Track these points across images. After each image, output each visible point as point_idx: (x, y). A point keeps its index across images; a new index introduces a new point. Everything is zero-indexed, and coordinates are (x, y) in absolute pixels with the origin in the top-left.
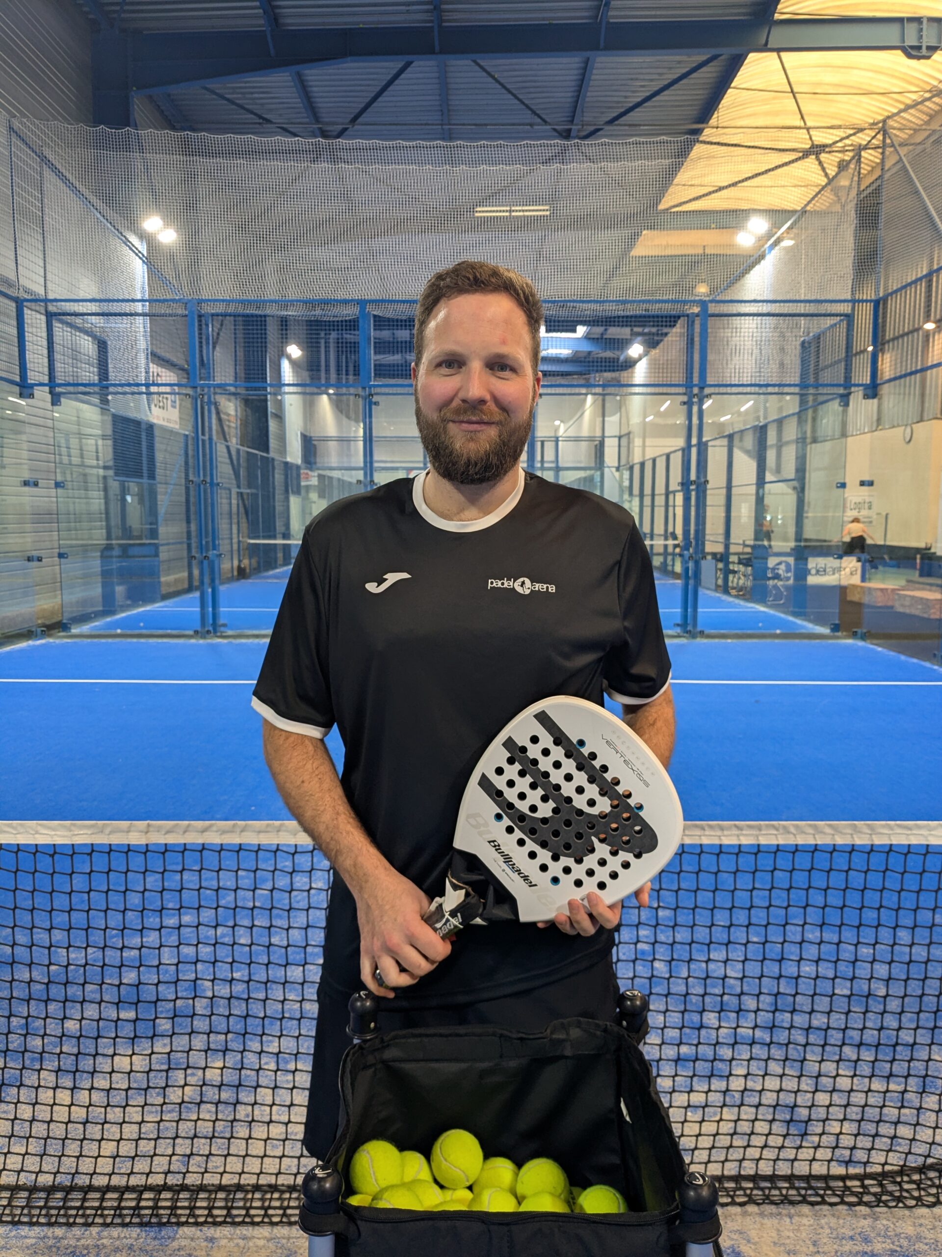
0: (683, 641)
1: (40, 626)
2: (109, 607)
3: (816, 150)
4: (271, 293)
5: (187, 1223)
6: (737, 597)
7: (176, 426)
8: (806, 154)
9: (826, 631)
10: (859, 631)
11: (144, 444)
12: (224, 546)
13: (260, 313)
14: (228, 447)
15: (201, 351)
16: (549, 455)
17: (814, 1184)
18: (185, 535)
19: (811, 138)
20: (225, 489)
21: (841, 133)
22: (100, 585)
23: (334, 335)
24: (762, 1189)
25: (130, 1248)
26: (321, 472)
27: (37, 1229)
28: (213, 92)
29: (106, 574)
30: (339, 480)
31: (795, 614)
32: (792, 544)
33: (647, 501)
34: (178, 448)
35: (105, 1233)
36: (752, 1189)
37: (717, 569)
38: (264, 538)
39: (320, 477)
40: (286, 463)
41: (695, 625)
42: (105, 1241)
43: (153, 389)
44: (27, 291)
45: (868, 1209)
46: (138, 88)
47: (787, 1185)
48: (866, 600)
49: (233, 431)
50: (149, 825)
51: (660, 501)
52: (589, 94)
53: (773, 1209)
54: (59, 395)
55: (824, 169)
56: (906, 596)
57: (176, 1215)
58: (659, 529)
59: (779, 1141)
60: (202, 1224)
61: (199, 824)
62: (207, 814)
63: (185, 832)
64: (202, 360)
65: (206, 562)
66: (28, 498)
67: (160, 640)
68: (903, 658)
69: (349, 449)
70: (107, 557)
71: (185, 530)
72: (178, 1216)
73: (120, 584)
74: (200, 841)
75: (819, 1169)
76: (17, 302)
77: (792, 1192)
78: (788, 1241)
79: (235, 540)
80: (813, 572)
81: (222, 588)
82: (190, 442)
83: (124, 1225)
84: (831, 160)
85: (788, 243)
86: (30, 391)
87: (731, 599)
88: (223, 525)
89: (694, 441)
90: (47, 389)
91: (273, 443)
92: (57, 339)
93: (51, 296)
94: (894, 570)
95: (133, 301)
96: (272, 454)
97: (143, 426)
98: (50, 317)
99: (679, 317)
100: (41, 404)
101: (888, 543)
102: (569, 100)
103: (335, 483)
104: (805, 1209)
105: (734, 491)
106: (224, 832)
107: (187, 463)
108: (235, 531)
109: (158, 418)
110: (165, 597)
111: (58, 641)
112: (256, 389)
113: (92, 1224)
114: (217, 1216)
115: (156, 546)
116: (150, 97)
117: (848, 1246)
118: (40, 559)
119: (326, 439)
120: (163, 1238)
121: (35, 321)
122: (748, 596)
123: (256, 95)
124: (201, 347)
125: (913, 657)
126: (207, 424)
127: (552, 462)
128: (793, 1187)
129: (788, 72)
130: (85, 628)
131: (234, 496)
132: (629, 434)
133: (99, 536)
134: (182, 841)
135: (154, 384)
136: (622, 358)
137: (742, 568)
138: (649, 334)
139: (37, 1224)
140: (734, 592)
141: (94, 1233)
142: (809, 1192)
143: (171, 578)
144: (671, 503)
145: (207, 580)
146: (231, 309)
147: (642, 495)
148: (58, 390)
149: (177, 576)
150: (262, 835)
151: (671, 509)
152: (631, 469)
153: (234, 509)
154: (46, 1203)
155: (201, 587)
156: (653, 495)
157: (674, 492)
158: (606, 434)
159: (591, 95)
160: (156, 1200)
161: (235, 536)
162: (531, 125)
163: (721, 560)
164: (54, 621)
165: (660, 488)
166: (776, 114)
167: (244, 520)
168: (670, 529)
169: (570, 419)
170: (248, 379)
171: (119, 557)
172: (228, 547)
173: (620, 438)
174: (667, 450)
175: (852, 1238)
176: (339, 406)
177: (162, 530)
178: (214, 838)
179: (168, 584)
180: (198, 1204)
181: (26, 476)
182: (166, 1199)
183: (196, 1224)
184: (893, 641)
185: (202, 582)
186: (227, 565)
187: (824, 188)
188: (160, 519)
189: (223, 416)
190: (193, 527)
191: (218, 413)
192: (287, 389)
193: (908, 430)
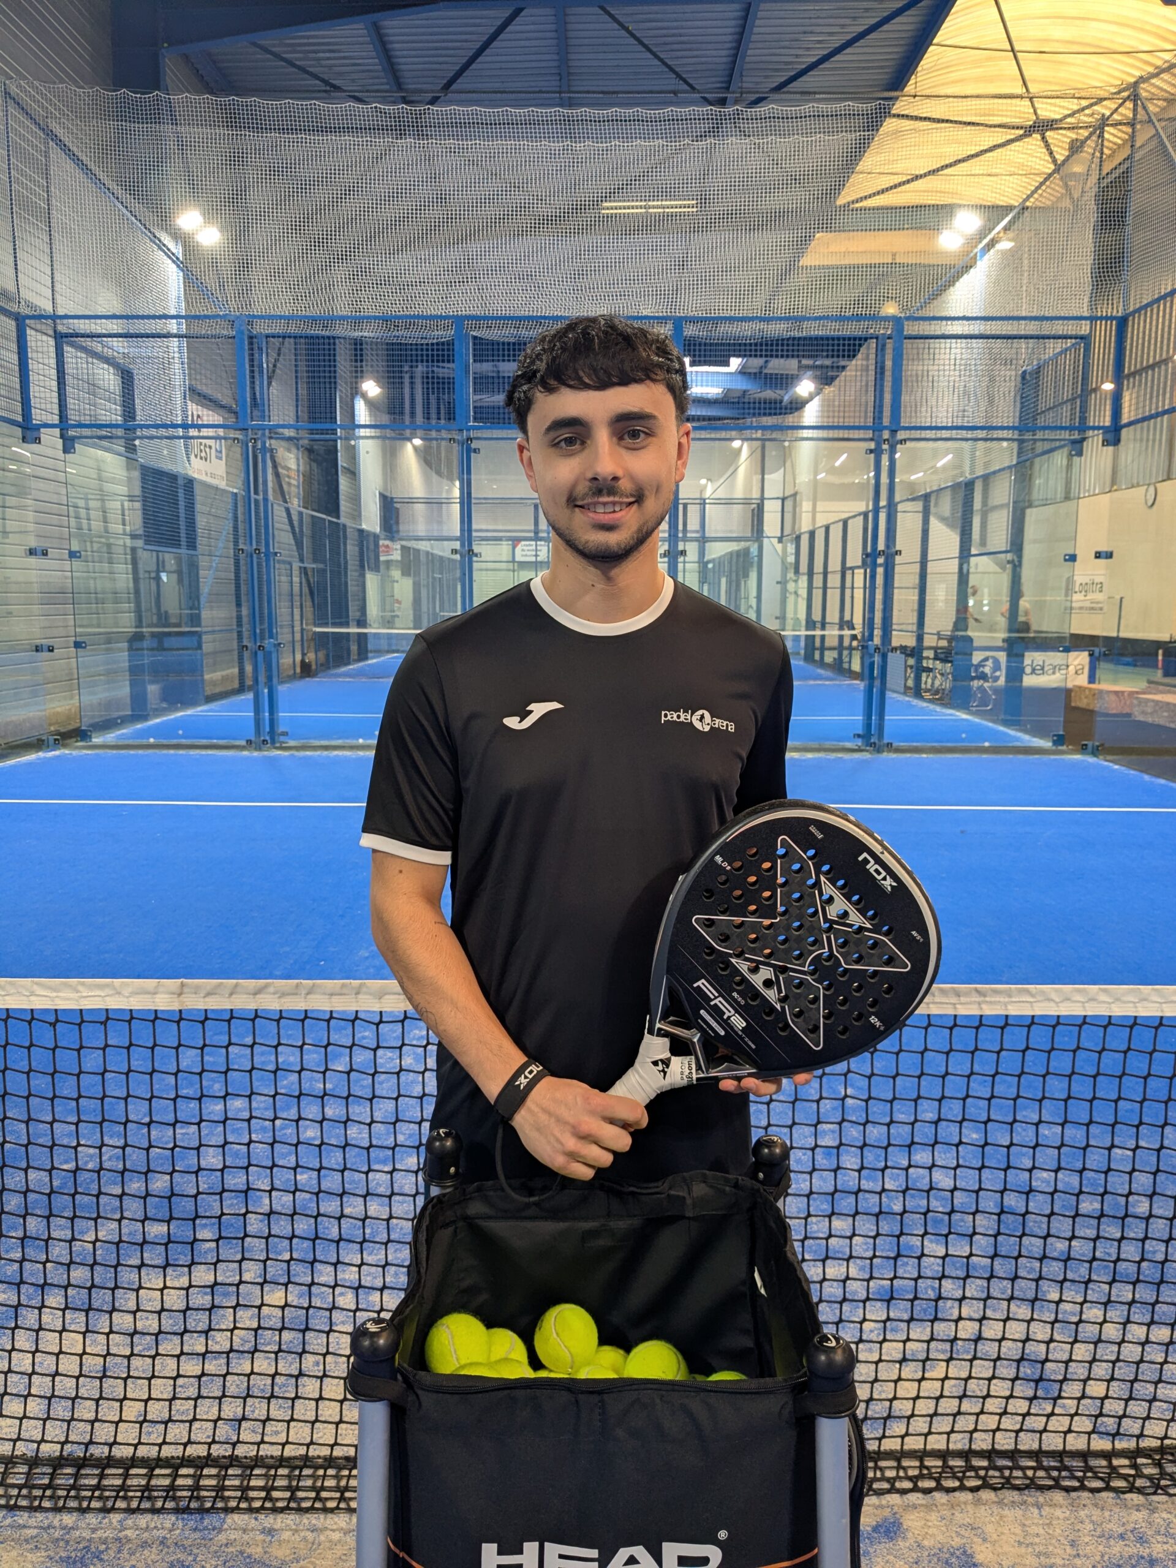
0: (866, 756)
1: (52, 734)
2: (139, 711)
3: (1041, 127)
4: (342, 308)
5: (237, 1509)
6: (930, 701)
7: (222, 484)
8: (1029, 131)
9: (1047, 744)
10: (1090, 744)
11: (182, 504)
12: (284, 636)
13: (327, 333)
14: (288, 510)
15: (253, 388)
16: (693, 524)
17: (1068, 1462)
18: (234, 621)
19: (1035, 113)
20: (284, 562)
21: (1074, 105)
22: (128, 683)
23: (420, 369)
24: (1000, 1469)
25: (162, 1543)
26: (404, 543)
27: (40, 1516)
28: (266, 50)
29: (135, 671)
30: (427, 553)
31: (1006, 723)
32: (1003, 635)
33: (818, 581)
34: (224, 509)
35: (130, 1522)
36: (986, 1469)
37: (906, 667)
38: (335, 625)
39: (403, 548)
40: (361, 531)
41: (881, 735)
42: (128, 1533)
43: (193, 432)
44: (29, 305)
45: (1141, 1497)
46: (170, 45)
47: (1033, 1464)
48: (1097, 706)
49: (294, 490)
50: (182, 985)
51: (834, 580)
52: (749, 52)
53: (1014, 1495)
54: (73, 439)
55: (1051, 153)
56: (1148, 700)
57: (223, 1498)
58: (833, 616)
59: (1022, 1406)
60: (257, 1510)
61: (252, 984)
62: (264, 971)
63: (231, 994)
64: (254, 398)
65: (260, 654)
66: (35, 572)
67: (204, 752)
68: (1146, 777)
69: (440, 515)
70: (137, 649)
71: (234, 614)
72: (226, 1499)
73: (152, 682)
74: (253, 1006)
75: (1076, 1443)
76: (17, 319)
77: (1041, 1473)
78: (1037, 1540)
79: (297, 629)
80: (1028, 670)
81: (282, 689)
82: (240, 504)
83: (154, 1511)
84: (1060, 140)
85: (1005, 245)
86: (35, 434)
87: (925, 704)
88: (282, 610)
89: (883, 503)
90: (57, 431)
91: (344, 505)
92: (69, 369)
93: (61, 312)
94: (1130, 669)
95: (166, 317)
96: (343, 520)
97: (181, 482)
98: (60, 339)
99: (866, 339)
100: (49, 452)
101: (1123, 635)
102: (724, 60)
103: (423, 558)
104: (1058, 1496)
105: (931, 567)
106: (283, 995)
107: (236, 529)
108: (297, 617)
109: (199, 472)
110: (210, 699)
111: (75, 753)
112: (323, 432)
113: (113, 1509)
114: (277, 1500)
115: (199, 635)
116: (186, 58)
117: (1117, 1548)
118: (51, 649)
119: (411, 501)
120: (206, 1528)
121: (41, 346)
122: (946, 701)
123: (321, 55)
124: (253, 383)
125: (1158, 776)
126: (260, 480)
127: (697, 532)
128: (1040, 1467)
129: (1008, 24)
130: (110, 737)
131: (296, 572)
132: (795, 495)
133: (126, 623)
134: (228, 1007)
135: (193, 426)
136: (786, 398)
137: (938, 665)
138: (822, 367)
139: (39, 1508)
140: (927, 695)
141: (114, 1521)
142: (1064, 1474)
143: (217, 675)
144: (848, 584)
145: (262, 678)
146: (292, 329)
147: (811, 574)
148: (71, 433)
149: (224, 673)
150: (335, 999)
151: (848, 592)
152: (798, 538)
153: (296, 589)
154: (51, 1480)
155: (255, 688)
156: (825, 574)
157: (852, 569)
158: (766, 496)
159: (753, 53)
160: (198, 1478)
161: (297, 623)
162: (675, 93)
163: (911, 655)
164: (71, 727)
165: (835, 564)
166: (990, 80)
167: (308, 603)
168: (847, 617)
169: (721, 476)
170: (312, 419)
171: (152, 649)
172: (289, 637)
173: (783, 500)
174: (844, 516)
175: (1122, 1537)
176: (427, 458)
177: (205, 614)
178: (270, 1003)
179: (214, 683)
180: (253, 1483)
181: (33, 543)
182: (209, 1476)
183: (250, 1510)
184: (1134, 757)
185: (256, 680)
186: (288, 660)
187: (1050, 175)
188: (203, 600)
189: (280, 470)
190: (245, 612)
191: (275, 466)
192: (363, 432)
193: (1152, 490)
